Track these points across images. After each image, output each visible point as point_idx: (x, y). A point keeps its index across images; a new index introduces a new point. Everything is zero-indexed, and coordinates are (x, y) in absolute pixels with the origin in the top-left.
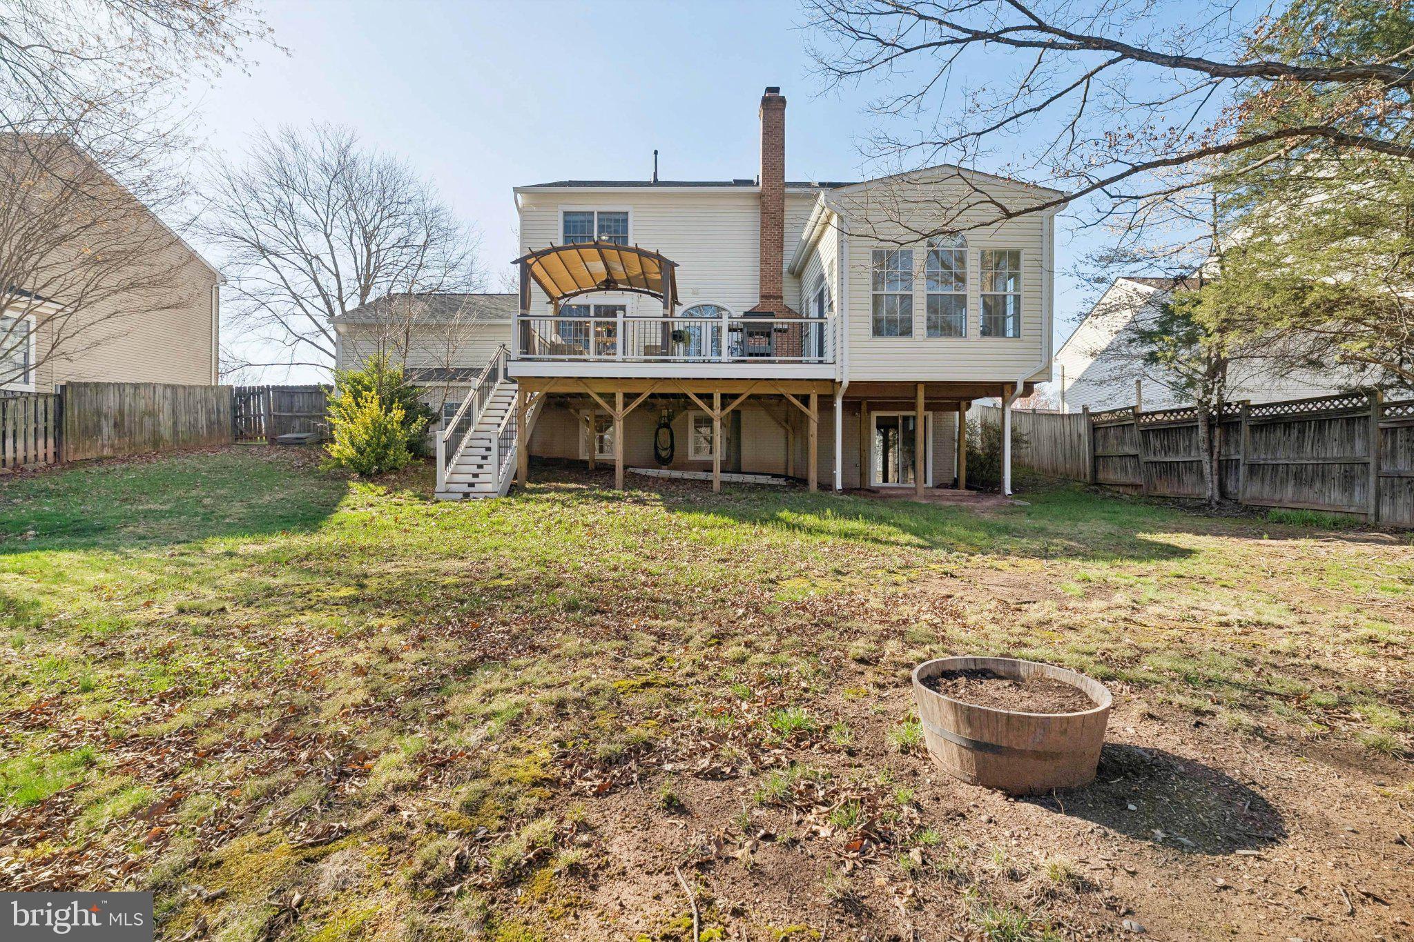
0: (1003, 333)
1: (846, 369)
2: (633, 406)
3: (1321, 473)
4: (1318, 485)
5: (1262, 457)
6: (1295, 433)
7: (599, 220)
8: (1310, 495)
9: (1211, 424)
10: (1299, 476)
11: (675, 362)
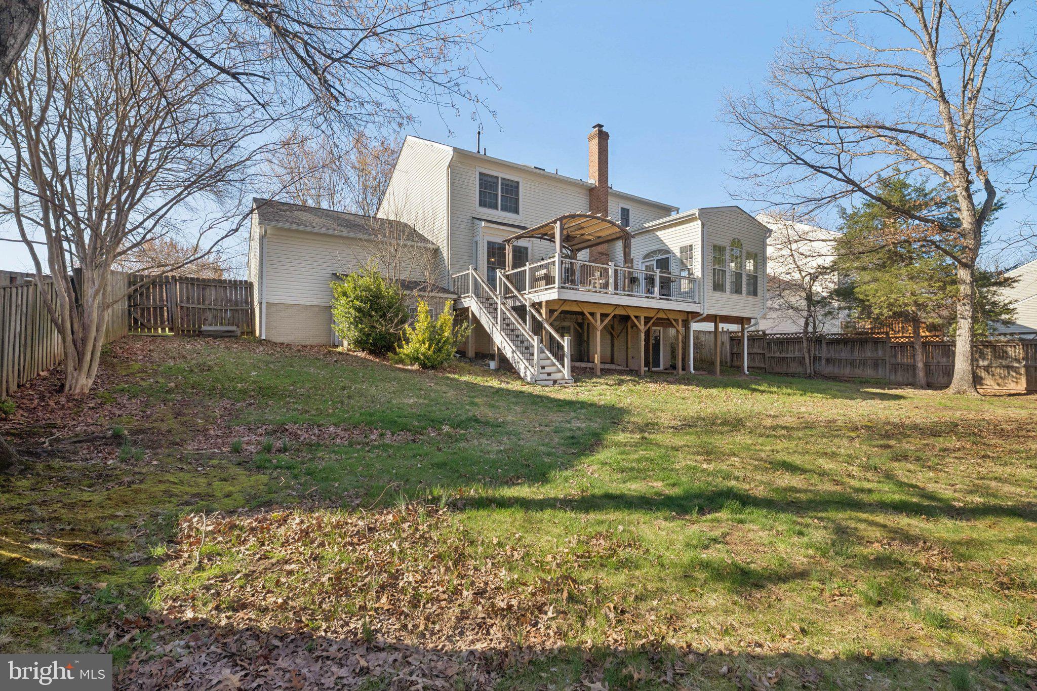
0: (741, 293)
1: (706, 307)
2: (606, 321)
3: (863, 363)
4: (861, 368)
5: (832, 355)
6: (849, 346)
7: (502, 184)
8: (857, 372)
9: (809, 340)
10: (852, 363)
11: (637, 296)
